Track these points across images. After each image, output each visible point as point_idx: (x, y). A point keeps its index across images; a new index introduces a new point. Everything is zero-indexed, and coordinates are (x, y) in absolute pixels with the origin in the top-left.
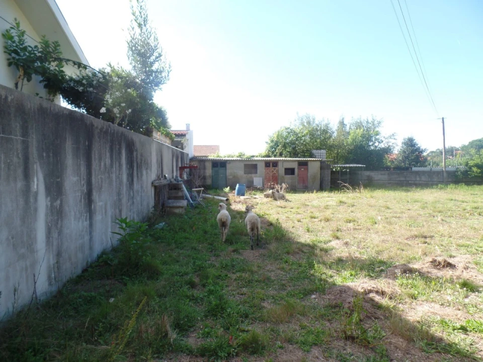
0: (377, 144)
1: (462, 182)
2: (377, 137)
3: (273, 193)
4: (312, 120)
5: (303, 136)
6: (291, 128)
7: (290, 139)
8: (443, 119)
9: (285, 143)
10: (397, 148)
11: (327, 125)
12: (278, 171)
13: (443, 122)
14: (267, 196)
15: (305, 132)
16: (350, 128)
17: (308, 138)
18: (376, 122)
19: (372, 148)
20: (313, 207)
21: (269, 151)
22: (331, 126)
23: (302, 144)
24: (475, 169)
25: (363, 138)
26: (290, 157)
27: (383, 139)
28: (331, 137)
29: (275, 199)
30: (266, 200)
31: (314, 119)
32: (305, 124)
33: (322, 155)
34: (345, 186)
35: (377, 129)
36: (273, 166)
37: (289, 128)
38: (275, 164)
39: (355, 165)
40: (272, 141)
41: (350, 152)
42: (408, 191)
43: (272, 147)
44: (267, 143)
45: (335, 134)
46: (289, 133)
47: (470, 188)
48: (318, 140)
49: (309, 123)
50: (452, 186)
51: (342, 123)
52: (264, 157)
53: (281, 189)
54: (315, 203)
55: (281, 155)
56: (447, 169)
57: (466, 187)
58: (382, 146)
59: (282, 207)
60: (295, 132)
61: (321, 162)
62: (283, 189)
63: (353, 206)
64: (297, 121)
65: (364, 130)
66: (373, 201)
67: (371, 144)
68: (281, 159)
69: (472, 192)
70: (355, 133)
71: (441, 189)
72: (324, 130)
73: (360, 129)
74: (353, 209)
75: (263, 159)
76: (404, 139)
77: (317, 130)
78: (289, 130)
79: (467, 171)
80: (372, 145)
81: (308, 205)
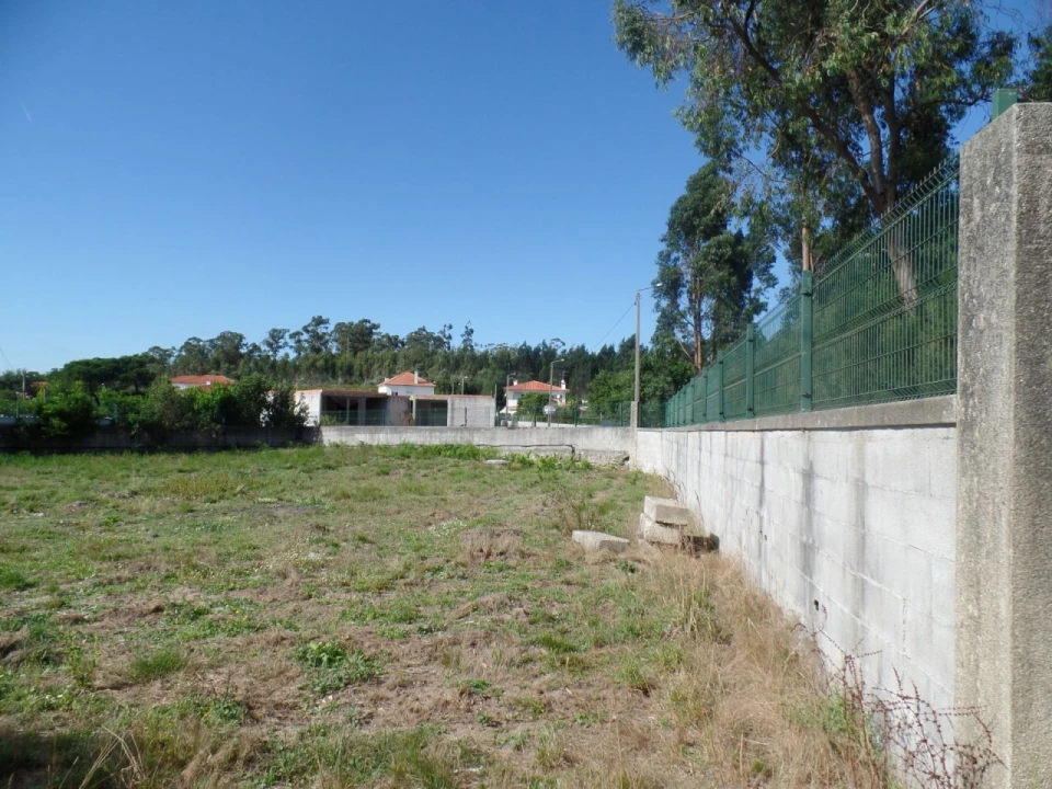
1: (29, 449)
24: (55, 422)
47: (41, 460)
57: (32, 459)
69: (44, 469)
79: (39, 426)
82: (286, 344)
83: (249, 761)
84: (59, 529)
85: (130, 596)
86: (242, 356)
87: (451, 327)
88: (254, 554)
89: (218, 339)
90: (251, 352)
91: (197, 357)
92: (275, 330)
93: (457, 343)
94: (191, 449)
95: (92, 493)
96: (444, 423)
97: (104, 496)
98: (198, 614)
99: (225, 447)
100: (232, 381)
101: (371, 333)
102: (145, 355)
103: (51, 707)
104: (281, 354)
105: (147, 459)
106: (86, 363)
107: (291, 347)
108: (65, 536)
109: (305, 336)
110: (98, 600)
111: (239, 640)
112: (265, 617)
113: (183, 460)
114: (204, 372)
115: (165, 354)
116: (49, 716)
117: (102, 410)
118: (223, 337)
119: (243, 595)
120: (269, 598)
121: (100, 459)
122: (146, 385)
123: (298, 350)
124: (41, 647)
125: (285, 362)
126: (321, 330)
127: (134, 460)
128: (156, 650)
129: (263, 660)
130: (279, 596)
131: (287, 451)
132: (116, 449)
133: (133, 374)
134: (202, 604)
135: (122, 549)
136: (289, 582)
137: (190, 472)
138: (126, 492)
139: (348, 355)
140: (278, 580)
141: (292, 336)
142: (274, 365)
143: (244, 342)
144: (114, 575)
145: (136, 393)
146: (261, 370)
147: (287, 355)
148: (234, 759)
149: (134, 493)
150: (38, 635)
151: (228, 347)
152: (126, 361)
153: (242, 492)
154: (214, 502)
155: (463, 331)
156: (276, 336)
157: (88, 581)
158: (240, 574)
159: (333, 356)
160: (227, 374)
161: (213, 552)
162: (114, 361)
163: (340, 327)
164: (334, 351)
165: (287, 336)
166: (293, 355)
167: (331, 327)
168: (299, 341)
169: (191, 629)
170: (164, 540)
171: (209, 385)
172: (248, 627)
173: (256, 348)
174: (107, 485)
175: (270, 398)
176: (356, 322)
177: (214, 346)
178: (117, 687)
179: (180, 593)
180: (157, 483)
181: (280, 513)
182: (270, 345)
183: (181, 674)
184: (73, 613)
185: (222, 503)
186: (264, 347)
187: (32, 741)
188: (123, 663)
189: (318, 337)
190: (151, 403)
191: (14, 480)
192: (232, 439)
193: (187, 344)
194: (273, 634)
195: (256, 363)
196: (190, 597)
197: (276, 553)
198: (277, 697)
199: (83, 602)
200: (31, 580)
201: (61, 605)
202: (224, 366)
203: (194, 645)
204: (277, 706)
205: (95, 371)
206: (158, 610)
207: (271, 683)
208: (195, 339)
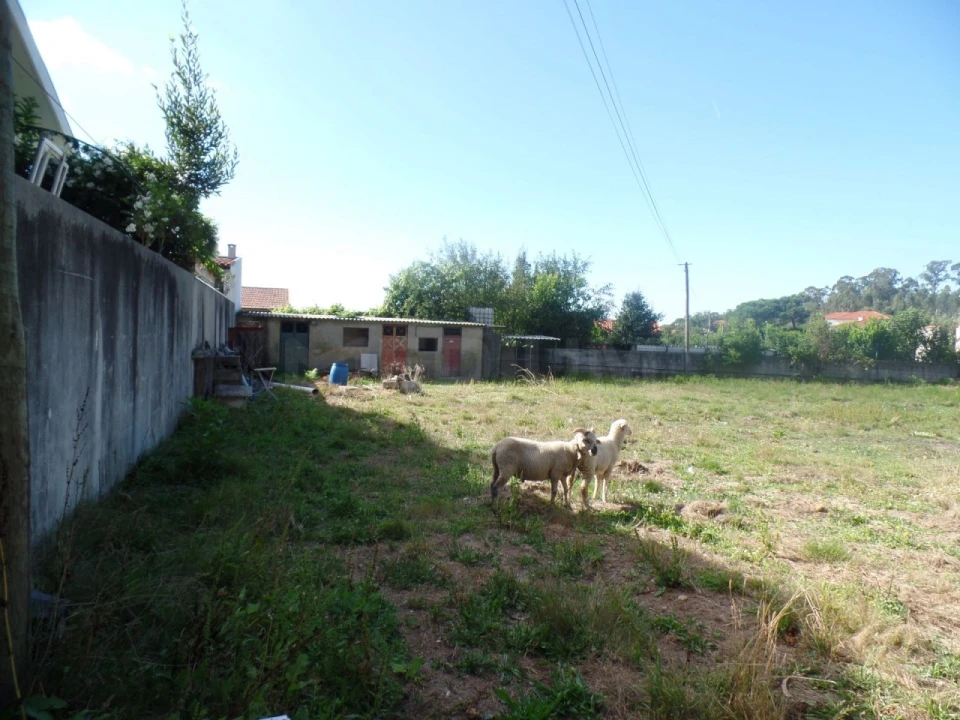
0: (580, 302)
1: (713, 372)
2: (582, 289)
3: (399, 380)
4: (470, 252)
5: (453, 281)
6: (433, 265)
7: (431, 284)
8: (686, 265)
9: (420, 291)
10: (614, 313)
11: (496, 264)
12: (406, 343)
13: (687, 271)
14: (388, 386)
15: (458, 273)
16: (536, 271)
17: (462, 286)
18: (579, 264)
19: (573, 308)
20: (468, 404)
21: (391, 304)
22: (502, 265)
23: (452, 295)
24: (732, 352)
25: (558, 290)
26: (430, 318)
27: (591, 294)
28: (503, 284)
29: (403, 392)
30: (386, 392)
31: (474, 252)
32: (459, 259)
33: (486, 316)
34: (524, 373)
35: (582, 276)
36: (398, 334)
37: (428, 265)
38: (402, 329)
39: (543, 338)
40: (397, 287)
41: (535, 314)
42: (628, 384)
43: (395, 298)
44: (386, 289)
45: (511, 281)
46: (428, 274)
47: (722, 382)
48: (481, 290)
49: (464, 257)
50: (696, 378)
51: (522, 262)
52: (380, 316)
53: (413, 373)
54: (472, 399)
55: (412, 314)
56: (691, 350)
57: (716, 381)
58: (589, 305)
59: (415, 404)
60: (439, 273)
61: (485, 329)
62: (417, 374)
63: (533, 404)
64: (445, 253)
65: (560, 276)
66: (567, 398)
67: (571, 301)
68: (414, 320)
69: (724, 389)
70: (544, 279)
71: (679, 382)
72: (491, 272)
73: (553, 273)
74: (533, 408)
75: (379, 319)
76: (627, 296)
77: (479, 272)
78: (428, 269)
79: (721, 355)
80: (574, 303)
81: (460, 402)
82: (947, 276)
83: (914, 652)
84: (739, 436)
85: (798, 495)
86: (896, 291)
88: (913, 482)
89: (871, 275)
90: (907, 286)
91: (850, 295)
92: (934, 263)
94: (844, 380)
95: (761, 411)
97: (771, 414)
98: (858, 522)
99: (878, 381)
100: (886, 317)
102: (802, 295)
103: (747, 559)
104: (941, 287)
105: (804, 387)
106: (754, 304)
107: (953, 279)
108: (745, 442)
110: (774, 492)
111: (898, 552)
112: (928, 540)
113: (836, 389)
114: (857, 309)
115: (820, 293)
116: (746, 566)
117: (767, 343)
118: (876, 274)
119: (902, 516)
120: (929, 523)
121: (766, 384)
122: (802, 321)
124: (737, 517)
125: (946, 295)
127: (792, 387)
128: (824, 541)
129: (922, 575)
130: (941, 524)
131: (947, 388)
132: (778, 376)
133: (790, 313)
134: (862, 515)
135: (789, 458)
136: (950, 513)
137: (845, 400)
138: (787, 412)
140: (939, 509)
141: (954, 268)
142: (932, 300)
143: (898, 277)
144: (784, 476)
145: (794, 329)
146: (917, 305)
147: (948, 288)
148: (899, 644)
149: (795, 415)
150: (734, 509)
151: (882, 283)
152: (786, 301)
153: (896, 424)
154: (867, 429)
156: (935, 268)
157: (765, 477)
158: (897, 497)
160: (880, 309)
161: (870, 472)
162: (776, 301)
165: (948, 267)
166: (955, 288)
169: (853, 532)
170: (823, 456)
171: (863, 322)
172: (908, 544)
173: (912, 282)
174: (772, 406)
175: (928, 333)
177: (868, 283)
178: (796, 560)
179: (838, 502)
180: (815, 407)
181: (940, 449)
182: (928, 278)
183: (846, 564)
184: (756, 498)
185: (874, 432)
186: (921, 282)
187: (738, 577)
188: (798, 543)
190: (807, 337)
191: (705, 396)
192: (885, 373)
193: (840, 282)
194: (935, 556)
195: (912, 299)
196: (850, 506)
197: (936, 484)
198: (940, 610)
199: (763, 492)
200: (725, 469)
201: (748, 491)
202: (876, 301)
203: (859, 547)
204: (941, 618)
205: (760, 310)
206: (823, 510)
207: (934, 597)
208: (847, 277)
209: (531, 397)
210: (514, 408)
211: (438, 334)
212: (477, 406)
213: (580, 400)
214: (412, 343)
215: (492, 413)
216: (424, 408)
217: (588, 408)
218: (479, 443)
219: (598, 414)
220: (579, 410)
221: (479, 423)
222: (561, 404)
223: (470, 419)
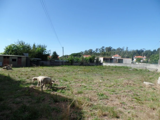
0: (45, 53)
2: (45, 51)
3: (7, 67)
4: (23, 43)
5: (20, 48)
6: (15, 45)
7: (15, 49)
9: (12, 50)
10: (51, 55)
11: (29, 45)
12: (9, 60)
13: (63, 48)
14: (4, 69)
15: (21, 47)
16: (37, 47)
17: (22, 49)
18: (45, 46)
19: (44, 54)
20: (22, 72)
21: (6, 52)
22: (30, 46)
23: (20, 51)
24: (70, 61)
25: (41, 50)
26: (15, 55)
27: (47, 51)
28: (30, 49)
29: (8, 70)
30: (4, 70)
31: (24, 43)
32: (21, 44)
33: (27, 55)
34: (34, 66)
35: (45, 48)
36: (7, 58)
37: (14, 45)
38: (8, 57)
39: (38, 59)
40: (7, 49)
41: (37, 55)
42: (53, 67)
43: (7, 51)
44: (4, 49)
45: (32, 48)
46: (14, 47)
48: (26, 50)
49: (22, 44)
50: (65, 66)
51: (34, 45)
52: (3, 54)
53: (10, 66)
54: (23, 70)
55: (11, 54)
56: (64, 61)
57: (68, 66)
58: (47, 53)
59: (10, 72)
60: (17, 46)
61: (27, 57)
62: (11, 66)
63: (36, 71)
64: (18, 43)
65: (41, 48)
67: (43, 52)
68: (11, 55)
70: (38, 49)
71: (62, 66)
72: (28, 47)
73: (40, 47)
75: (2, 55)
76: (53, 52)
77: (26, 47)
78: (15, 46)
79: (68, 62)
80: (44, 53)
81: (20, 71)
82: (98, 51)
84: (70, 75)
85: (77, 84)
86: (92, 52)
87: (124, 47)
88: (93, 80)
90: (93, 52)
91: (87, 53)
93: (125, 50)
94: (85, 65)
95: (74, 71)
96: (122, 63)
97: (75, 71)
98: (85, 87)
99: (90, 65)
100: (91, 56)
101: (111, 49)
102: (80, 53)
103: (69, 95)
104: (98, 52)
105: (80, 66)
106: (73, 54)
108: (71, 75)
109: (101, 49)
110: (74, 84)
111: (90, 91)
112: (93, 88)
113: (84, 67)
114: (87, 55)
115: (83, 52)
116: (68, 96)
117: (75, 60)
118: (90, 50)
119: (91, 85)
120: (94, 86)
121: (75, 66)
122: (80, 57)
123: (100, 51)
124: (68, 88)
125: (98, 53)
126: (103, 48)
127: (79, 67)
128: (80, 90)
129: (93, 94)
130: (96, 86)
131: (98, 66)
132: (77, 65)
133: (79, 55)
134: (86, 86)
135: (77, 78)
136: (97, 84)
137: (85, 68)
138: (77, 71)
139: (107, 52)
140: (96, 84)
141: (99, 49)
142: (97, 54)
144: (76, 81)
145: (79, 58)
149: (78, 71)
150: (68, 87)
151: (90, 51)
152: (78, 53)
153: (92, 72)
154: (88, 73)
155: (126, 48)
156: (97, 49)
157: (73, 81)
158: (91, 82)
159: (105, 52)
160: (90, 55)
161: (87, 79)
162: (77, 53)
163: (106, 48)
164: (105, 51)
165: (98, 49)
166: (99, 52)
167: (105, 48)
168: (100, 50)
169: (84, 89)
170: (82, 77)
171: (88, 57)
172: (91, 89)
173: (94, 51)
174: (75, 70)
175: (96, 58)
176: (109, 47)
177: (89, 51)
178: (76, 94)
179: (83, 84)
180: (81, 70)
181: (97, 75)
182: (96, 51)
183: (83, 94)
184: (71, 85)
185: (89, 73)
186: (95, 51)
187: (67, 98)
188: (76, 91)
189: (103, 49)
190: (80, 59)
191: (66, 68)
192: (91, 64)
193: (85, 51)
194: (94, 91)
195: (94, 53)
196: (84, 85)
197: (95, 80)
198: (94, 99)
199: (72, 84)
200: (67, 80)
201: (70, 84)
203: (85, 91)
204: (94, 100)
205: (74, 55)
206: (81, 86)
207: (94, 97)
209: (35, 70)
210: (32, 72)
211: (17, 58)
212: (24, 72)
213: (45, 70)
214: (11, 60)
215: (27, 73)
216: (12, 73)
217: (46, 71)
218: (23, 79)
219: (47, 72)
220: (44, 72)
221: (24, 75)
222: (41, 71)
223: (22, 74)
